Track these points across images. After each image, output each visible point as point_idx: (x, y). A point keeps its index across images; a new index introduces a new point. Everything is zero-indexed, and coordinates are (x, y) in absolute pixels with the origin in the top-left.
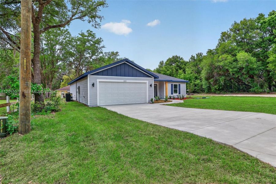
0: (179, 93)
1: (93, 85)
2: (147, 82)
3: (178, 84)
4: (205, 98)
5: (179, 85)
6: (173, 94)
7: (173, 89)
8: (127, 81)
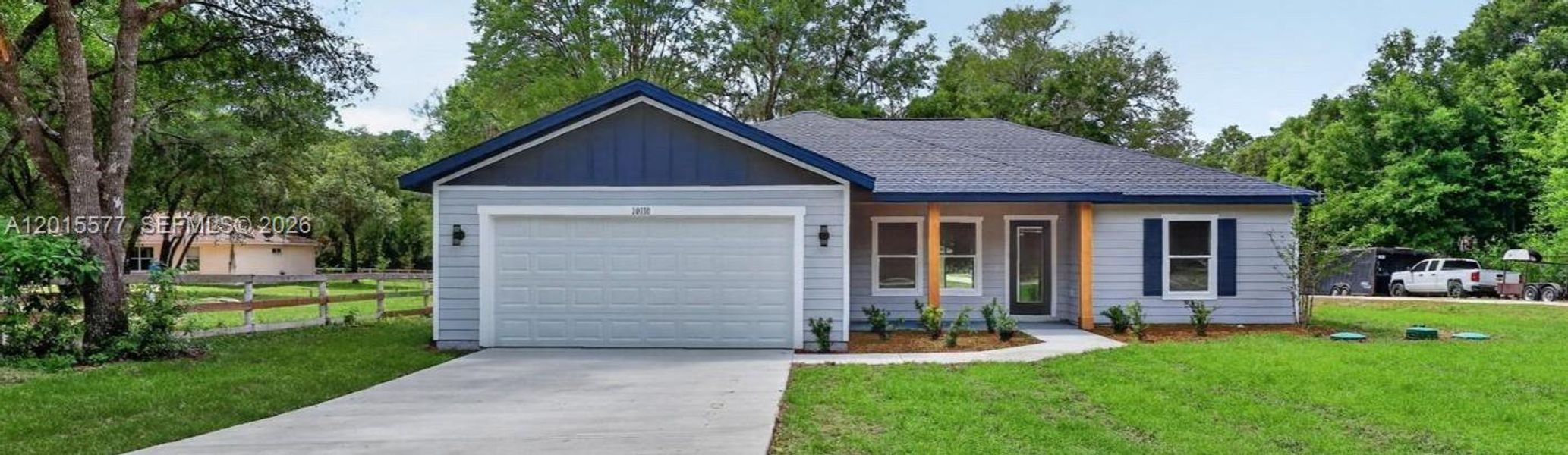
0: (1227, 287)
1: (459, 235)
2: (799, 213)
3: (1213, 219)
4: (1433, 335)
5: (1228, 229)
6: (1159, 293)
7: (1167, 258)
8: (656, 210)
